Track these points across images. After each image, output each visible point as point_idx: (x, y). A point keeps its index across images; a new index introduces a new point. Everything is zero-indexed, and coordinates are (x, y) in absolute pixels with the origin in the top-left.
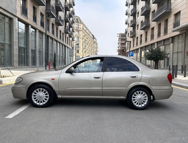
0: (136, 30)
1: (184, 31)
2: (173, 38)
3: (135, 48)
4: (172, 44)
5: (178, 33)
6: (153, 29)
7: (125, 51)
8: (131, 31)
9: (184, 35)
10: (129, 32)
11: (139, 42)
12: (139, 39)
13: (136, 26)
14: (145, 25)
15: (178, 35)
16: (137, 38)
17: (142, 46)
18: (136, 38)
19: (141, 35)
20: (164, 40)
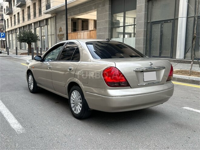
0: (13, 6)
1: (54, 15)
2: (47, 20)
3: (14, 27)
4: (46, 26)
5: (49, 16)
6: (29, 7)
7: (2, 30)
8: (7, 7)
9: (54, 18)
10: (5, 7)
11: (17, 21)
12: (17, 18)
13: (12, 2)
14: (20, 3)
15: (50, 18)
16: (15, 16)
17: (20, 25)
18: (13, 15)
19: (18, 13)
20: (40, 21)
